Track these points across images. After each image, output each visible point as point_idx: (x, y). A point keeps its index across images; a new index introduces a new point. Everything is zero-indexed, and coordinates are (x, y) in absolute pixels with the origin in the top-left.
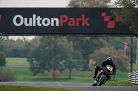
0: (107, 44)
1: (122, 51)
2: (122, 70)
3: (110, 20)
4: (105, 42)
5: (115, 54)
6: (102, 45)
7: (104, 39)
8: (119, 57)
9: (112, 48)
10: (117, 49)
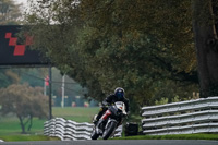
0: (18, 79)
1: (40, 88)
2: (40, 118)
3: (18, 44)
4: (15, 76)
5: (30, 93)
6: (11, 80)
7: (14, 71)
8: (37, 98)
9: (26, 84)
10: (33, 86)
